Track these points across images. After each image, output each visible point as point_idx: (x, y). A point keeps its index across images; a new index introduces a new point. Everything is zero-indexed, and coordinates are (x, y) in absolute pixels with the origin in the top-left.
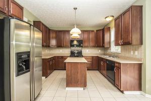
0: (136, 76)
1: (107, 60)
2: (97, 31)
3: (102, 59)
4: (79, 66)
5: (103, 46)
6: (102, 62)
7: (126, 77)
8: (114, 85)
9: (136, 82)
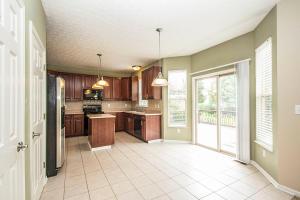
0: (158, 129)
1: (135, 115)
2: (123, 79)
3: (129, 115)
4: (107, 122)
5: (130, 100)
6: (129, 120)
7: (150, 130)
8: (141, 139)
9: (158, 134)
